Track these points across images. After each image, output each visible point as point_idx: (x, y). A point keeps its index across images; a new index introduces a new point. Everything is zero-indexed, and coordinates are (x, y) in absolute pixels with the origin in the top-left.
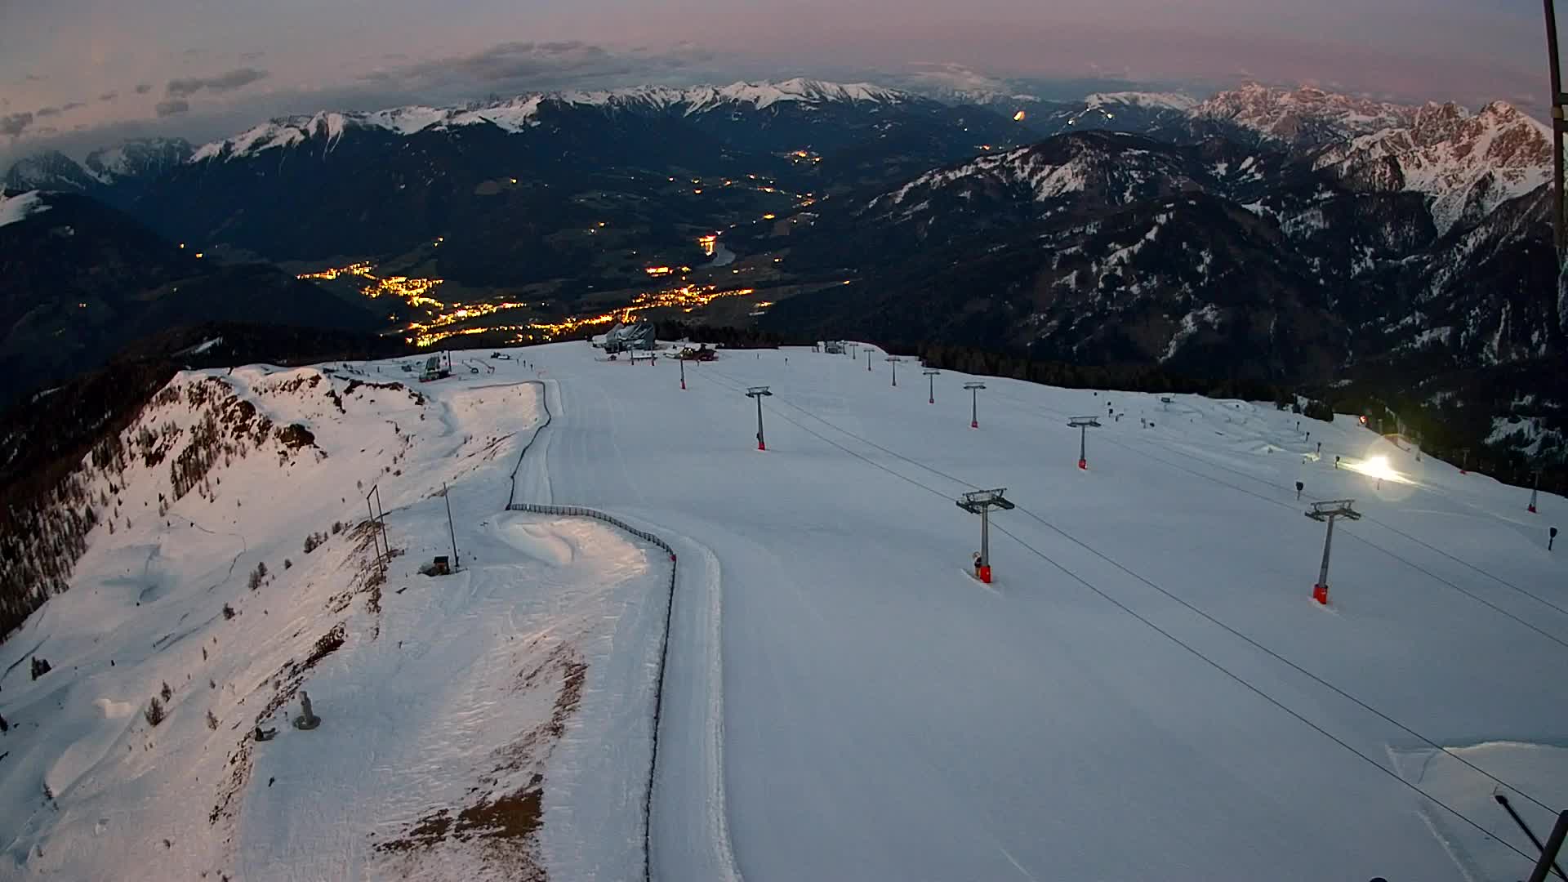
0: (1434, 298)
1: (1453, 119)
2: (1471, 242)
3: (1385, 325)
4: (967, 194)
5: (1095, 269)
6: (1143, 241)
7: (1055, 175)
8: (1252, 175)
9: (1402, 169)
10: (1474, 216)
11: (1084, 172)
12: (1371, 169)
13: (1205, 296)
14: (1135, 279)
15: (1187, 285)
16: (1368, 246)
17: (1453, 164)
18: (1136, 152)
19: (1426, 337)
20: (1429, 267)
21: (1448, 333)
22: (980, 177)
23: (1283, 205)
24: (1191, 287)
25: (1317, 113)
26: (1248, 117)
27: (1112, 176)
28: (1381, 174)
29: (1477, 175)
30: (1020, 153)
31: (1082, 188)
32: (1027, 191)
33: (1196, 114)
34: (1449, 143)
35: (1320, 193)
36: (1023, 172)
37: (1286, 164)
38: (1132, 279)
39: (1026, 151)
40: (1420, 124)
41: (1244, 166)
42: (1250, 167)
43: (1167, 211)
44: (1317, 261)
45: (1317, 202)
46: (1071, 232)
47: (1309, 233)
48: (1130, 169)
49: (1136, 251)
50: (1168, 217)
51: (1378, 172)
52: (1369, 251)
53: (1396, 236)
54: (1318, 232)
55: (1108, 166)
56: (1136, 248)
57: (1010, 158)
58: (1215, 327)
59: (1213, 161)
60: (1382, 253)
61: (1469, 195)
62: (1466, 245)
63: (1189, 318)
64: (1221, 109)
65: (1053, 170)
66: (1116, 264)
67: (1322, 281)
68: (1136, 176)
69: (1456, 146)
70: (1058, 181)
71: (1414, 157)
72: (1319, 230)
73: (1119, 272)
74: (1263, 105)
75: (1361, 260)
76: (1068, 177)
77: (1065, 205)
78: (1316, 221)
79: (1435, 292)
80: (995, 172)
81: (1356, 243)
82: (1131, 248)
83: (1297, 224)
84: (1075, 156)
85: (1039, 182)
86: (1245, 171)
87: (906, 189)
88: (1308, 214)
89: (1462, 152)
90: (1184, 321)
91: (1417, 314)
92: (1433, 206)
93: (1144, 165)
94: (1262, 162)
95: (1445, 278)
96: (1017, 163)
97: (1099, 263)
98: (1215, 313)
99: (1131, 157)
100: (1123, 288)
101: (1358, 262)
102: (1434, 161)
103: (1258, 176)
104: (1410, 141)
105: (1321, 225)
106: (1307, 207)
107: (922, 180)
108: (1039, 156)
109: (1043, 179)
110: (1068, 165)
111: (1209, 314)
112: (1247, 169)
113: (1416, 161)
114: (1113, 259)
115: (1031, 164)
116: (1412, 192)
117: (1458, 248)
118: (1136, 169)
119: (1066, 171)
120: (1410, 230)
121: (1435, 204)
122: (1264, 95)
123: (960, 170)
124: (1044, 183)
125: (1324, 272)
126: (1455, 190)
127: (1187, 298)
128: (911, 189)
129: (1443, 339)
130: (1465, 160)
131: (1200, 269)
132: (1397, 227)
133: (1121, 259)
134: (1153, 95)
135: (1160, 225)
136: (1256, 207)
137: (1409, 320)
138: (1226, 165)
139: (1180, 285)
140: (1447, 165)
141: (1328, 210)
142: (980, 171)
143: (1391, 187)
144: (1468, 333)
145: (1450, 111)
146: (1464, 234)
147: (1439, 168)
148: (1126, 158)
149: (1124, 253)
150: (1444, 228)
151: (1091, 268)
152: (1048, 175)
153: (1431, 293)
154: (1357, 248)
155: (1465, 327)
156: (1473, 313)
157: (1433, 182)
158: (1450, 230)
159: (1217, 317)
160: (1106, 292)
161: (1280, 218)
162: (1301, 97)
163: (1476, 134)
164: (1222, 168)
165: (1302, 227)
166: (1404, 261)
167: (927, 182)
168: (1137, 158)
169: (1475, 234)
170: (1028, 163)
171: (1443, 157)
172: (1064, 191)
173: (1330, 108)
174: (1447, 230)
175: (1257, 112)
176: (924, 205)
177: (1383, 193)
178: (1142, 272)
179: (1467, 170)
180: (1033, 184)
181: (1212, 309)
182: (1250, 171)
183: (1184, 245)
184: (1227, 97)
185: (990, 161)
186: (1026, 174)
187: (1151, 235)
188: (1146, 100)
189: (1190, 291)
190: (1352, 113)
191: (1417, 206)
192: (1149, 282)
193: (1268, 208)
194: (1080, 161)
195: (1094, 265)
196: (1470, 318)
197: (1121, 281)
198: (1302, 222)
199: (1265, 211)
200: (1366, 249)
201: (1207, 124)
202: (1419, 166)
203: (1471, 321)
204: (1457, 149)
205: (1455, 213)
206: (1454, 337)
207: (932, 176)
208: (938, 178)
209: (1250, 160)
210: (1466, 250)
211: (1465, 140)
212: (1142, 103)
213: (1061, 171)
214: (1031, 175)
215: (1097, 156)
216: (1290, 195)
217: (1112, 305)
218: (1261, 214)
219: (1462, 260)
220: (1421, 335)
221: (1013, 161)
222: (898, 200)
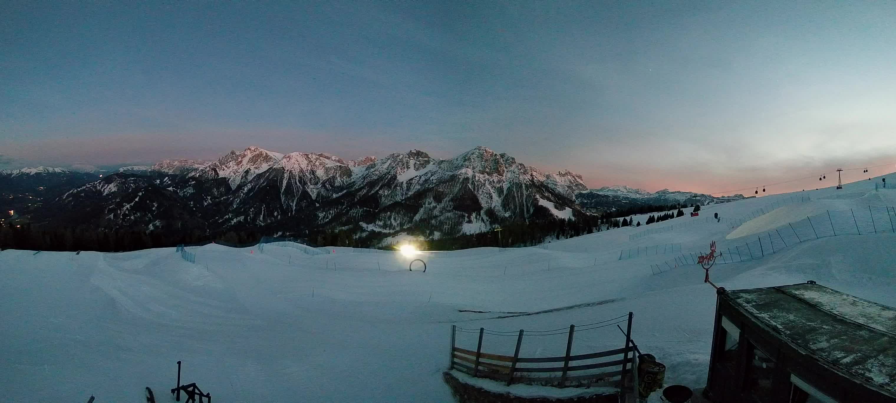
0: (235, 208)
1: (234, 155)
2: (246, 189)
3: (219, 219)
4: (83, 194)
5: (119, 212)
6: (134, 202)
7: (108, 187)
8: (167, 182)
9: (218, 172)
10: (244, 182)
11: (117, 186)
12: (208, 173)
13: (155, 218)
14: (132, 214)
15: (149, 214)
16: (209, 196)
17: (236, 167)
18: (133, 179)
19: (235, 220)
20: (231, 199)
21: (243, 218)
22: (87, 189)
23: (179, 187)
24: (151, 215)
25: (186, 166)
26: (165, 169)
27: (125, 187)
28: (211, 174)
29: (244, 170)
30: (98, 181)
31: (116, 190)
32: (100, 193)
33: (150, 170)
34: (234, 161)
35: (191, 182)
36: (99, 187)
37: (178, 178)
38: (131, 214)
39: (100, 181)
40: (222, 159)
41: (165, 180)
42: (167, 180)
43: (142, 192)
44: (192, 203)
45: (190, 185)
46: (112, 201)
47: (189, 194)
48: (131, 184)
49: (132, 205)
50: (142, 193)
51: (210, 173)
52: (209, 198)
53: (218, 192)
54: (192, 194)
55: (124, 183)
56: (132, 204)
57: (96, 183)
58: (160, 227)
59: (155, 180)
60: (213, 198)
61: (242, 176)
62: (244, 190)
63: (151, 225)
64: (157, 168)
65: (108, 186)
66: (126, 210)
67: (194, 209)
68: (132, 185)
69: (236, 162)
70: (110, 189)
71: (222, 168)
72: (192, 193)
73: (127, 212)
74: (169, 166)
75: (207, 201)
76: (112, 187)
77: (111, 196)
78: (190, 190)
79: (235, 207)
80: (91, 188)
81: (204, 196)
82: (130, 204)
83: (184, 192)
84: (115, 181)
85: (104, 190)
86: (165, 182)
87: (66, 194)
88: (188, 189)
89: (239, 163)
90: (149, 226)
91: (230, 214)
92: (229, 182)
93: (135, 182)
94: (171, 178)
95: (238, 202)
96: (98, 185)
97: (120, 210)
98: (160, 222)
99: (131, 180)
100: (129, 218)
101: (206, 202)
102: (229, 168)
103: (169, 182)
104: (219, 165)
105: (192, 192)
106: (187, 187)
107: (71, 192)
108: (104, 182)
109: (105, 189)
110: (112, 184)
111: (158, 223)
112: (166, 181)
113: (223, 169)
114: (125, 208)
115: (102, 185)
116: (221, 178)
117: (241, 191)
118: (132, 183)
119: (111, 186)
120: (223, 189)
121: (230, 180)
122: (170, 163)
123: (82, 188)
124: (105, 190)
125: (195, 206)
126: (237, 175)
127: (150, 218)
128: (68, 194)
129: (242, 221)
130: (240, 166)
131: (154, 209)
132: (218, 189)
133: (127, 208)
134: (138, 167)
135: (140, 196)
136: (171, 189)
137: (227, 217)
138: (159, 180)
139: (147, 215)
140: (234, 168)
141: (194, 186)
142: (87, 187)
143: (214, 177)
144: (250, 217)
145: (233, 153)
146: (243, 187)
147: (231, 169)
148: (130, 180)
149: (128, 206)
150: (234, 187)
151: (118, 211)
152: (107, 187)
153: (233, 207)
154: (205, 197)
155: (249, 215)
156: (251, 210)
157: (229, 174)
158: (237, 187)
159: (161, 224)
160: (123, 220)
161: (178, 191)
162: (181, 162)
163: (244, 157)
164: (158, 181)
165: (186, 193)
166: (222, 199)
167: (73, 192)
168: (133, 180)
169: (247, 186)
170: (101, 184)
171: (232, 166)
172: (111, 192)
173: (189, 164)
174: (235, 188)
175: (168, 167)
176: (71, 198)
177: (212, 180)
178: (134, 212)
179: (240, 169)
180: (102, 190)
181: (159, 221)
182: (167, 181)
183: (148, 201)
184: (159, 164)
185: (90, 185)
186: (100, 187)
187: (137, 200)
188: (136, 168)
189: (151, 216)
190: (196, 165)
191: (225, 181)
192: (137, 214)
193: (174, 189)
194: (116, 182)
195: (119, 211)
196: (251, 212)
197: (127, 215)
198: (186, 192)
199: (173, 190)
200: (208, 197)
201: (153, 172)
202: (224, 170)
203: (251, 213)
204: (237, 163)
205: (238, 182)
206: (246, 219)
207: (74, 190)
208: (76, 190)
209: (167, 178)
210: (244, 192)
211: (240, 160)
212: (135, 169)
213: (110, 186)
214: (102, 188)
215: (121, 180)
216: (181, 184)
217: (125, 224)
218: (172, 190)
219: (243, 195)
220: (233, 220)
221: (97, 184)
222: (64, 198)
